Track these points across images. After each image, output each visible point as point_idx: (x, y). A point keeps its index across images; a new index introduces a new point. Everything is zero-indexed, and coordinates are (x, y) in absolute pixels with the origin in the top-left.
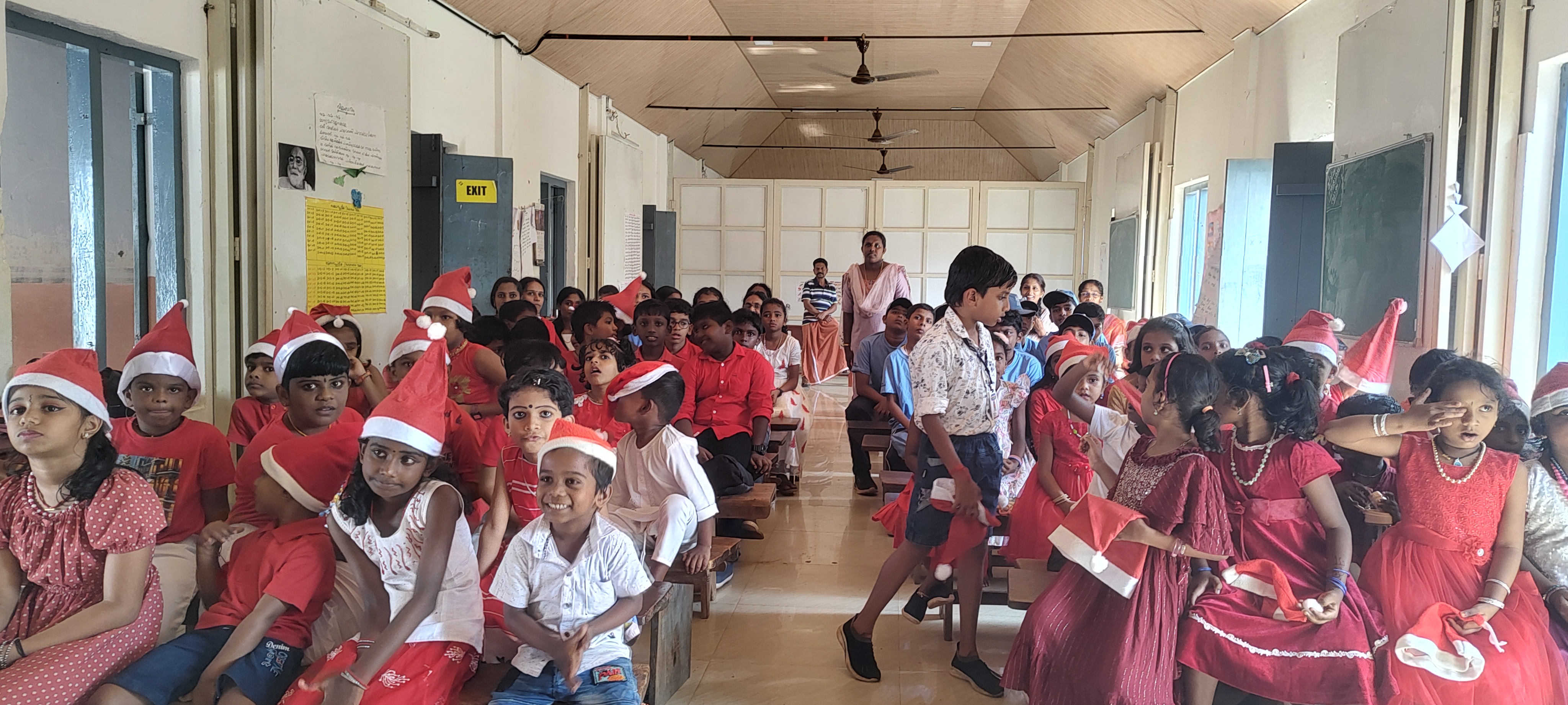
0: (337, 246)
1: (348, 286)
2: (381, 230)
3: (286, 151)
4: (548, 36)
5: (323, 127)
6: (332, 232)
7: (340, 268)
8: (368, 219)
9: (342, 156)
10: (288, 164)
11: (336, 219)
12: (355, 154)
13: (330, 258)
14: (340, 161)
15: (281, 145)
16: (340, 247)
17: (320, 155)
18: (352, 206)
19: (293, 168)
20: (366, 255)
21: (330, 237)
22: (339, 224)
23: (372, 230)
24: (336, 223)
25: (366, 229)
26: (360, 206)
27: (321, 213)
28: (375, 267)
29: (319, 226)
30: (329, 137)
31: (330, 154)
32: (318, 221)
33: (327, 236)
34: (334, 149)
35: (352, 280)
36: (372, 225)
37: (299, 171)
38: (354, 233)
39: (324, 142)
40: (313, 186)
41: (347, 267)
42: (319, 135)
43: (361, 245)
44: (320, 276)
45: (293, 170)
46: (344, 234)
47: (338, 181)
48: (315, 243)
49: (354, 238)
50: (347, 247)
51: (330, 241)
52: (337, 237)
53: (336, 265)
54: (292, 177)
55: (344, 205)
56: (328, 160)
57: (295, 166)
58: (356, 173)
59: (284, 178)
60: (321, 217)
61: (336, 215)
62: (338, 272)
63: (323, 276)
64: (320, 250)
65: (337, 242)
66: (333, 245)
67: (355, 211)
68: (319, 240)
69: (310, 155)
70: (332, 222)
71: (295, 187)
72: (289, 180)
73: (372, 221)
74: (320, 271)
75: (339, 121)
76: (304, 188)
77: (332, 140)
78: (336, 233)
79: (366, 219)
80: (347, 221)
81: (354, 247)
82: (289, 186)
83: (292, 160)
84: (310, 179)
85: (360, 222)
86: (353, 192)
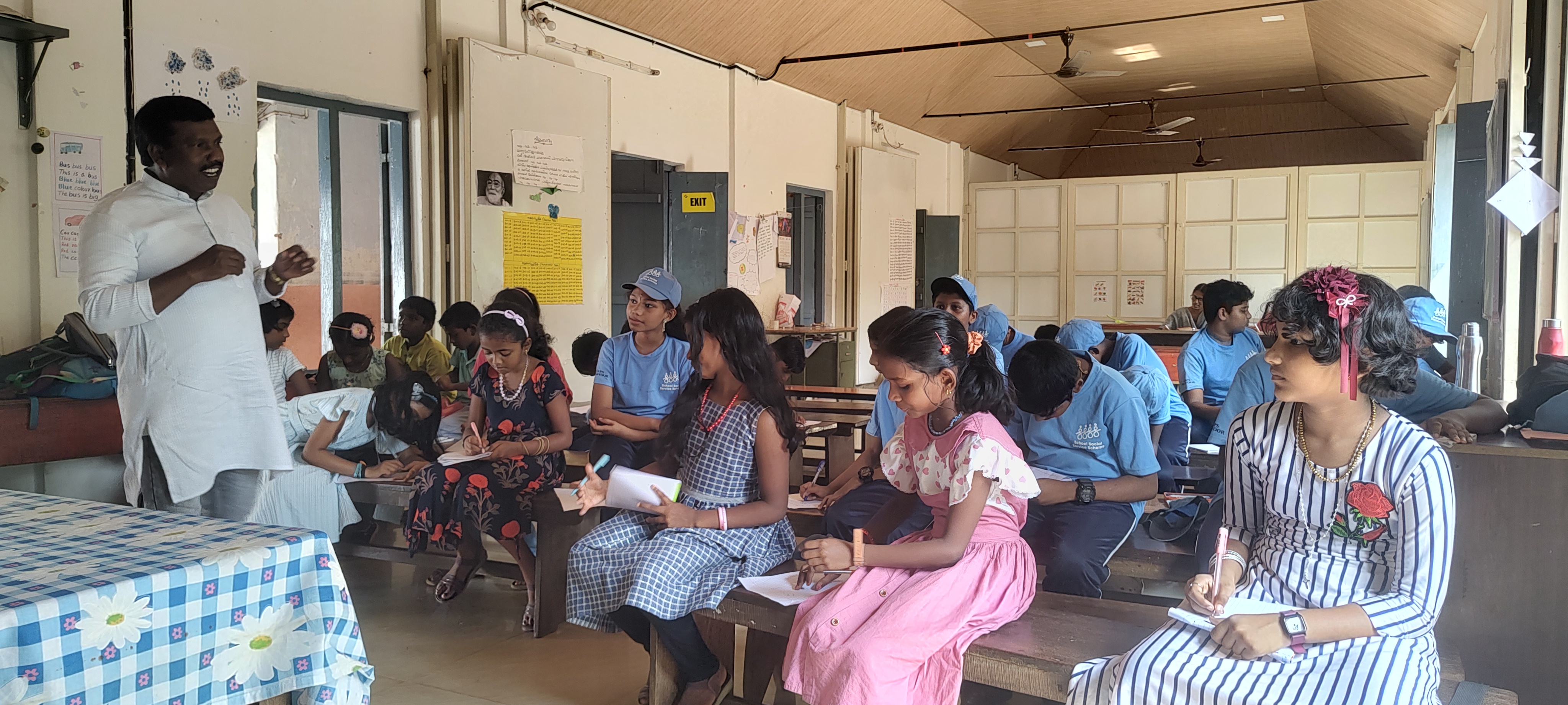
0: (533, 250)
1: (544, 282)
2: (579, 236)
3: (484, 178)
4: (784, 61)
5: (521, 156)
6: (529, 238)
7: (536, 267)
8: (565, 228)
9: (538, 178)
10: (486, 186)
11: (532, 228)
12: (552, 176)
13: (526, 259)
14: (536, 182)
15: (480, 173)
16: (536, 250)
17: (517, 178)
18: (549, 218)
19: (491, 189)
20: (563, 257)
21: (527, 242)
22: (535, 232)
23: (570, 236)
24: (532, 232)
25: (563, 236)
26: (556, 217)
27: (518, 224)
28: (570, 267)
29: (515, 234)
30: (525, 163)
31: (527, 176)
32: (515, 230)
33: (524, 242)
34: (531, 173)
35: (548, 277)
36: (570, 233)
37: (497, 192)
38: (551, 239)
39: (521, 168)
40: (510, 202)
41: (543, 267)
42: (516, 163)
43: (558, 249)
44: (516, 273)
45: (491, 191)
46: (541, 240)
47: (535, 198)
48: (512, 247)
49: (551, 243)
50: (543, 251)
51: (526, 246)
52: (533, 243)
53: (532, 265)
54: (490, 197)
55: (541, 217)
56: (524, 182)
57: (493, 187)
58: (552, 190)
59: (483, 197)
60: (518, 227)
61: (532, 225)
62: (533, 270)
63: (519, 273)
64: (516, 253)
65: (533, 246)
66: (530, 249)
67: (552, 222)
68: (516, 245)
69: (507, 179)
70: (529, 231)
71: (493, 204)
72: (487, 199)
73: (569, 229)
74: (516, 270)
75: (535, 150)
76: (501, 204)
77: (529, 166)
78: (533, 239)
79: (563, 228)
80: (543, 229)
81: (550, 250)
82: (487, 202)
83: (490, 183)
84: (508, 197)
85: (558, 230)
86: (551, 206)
